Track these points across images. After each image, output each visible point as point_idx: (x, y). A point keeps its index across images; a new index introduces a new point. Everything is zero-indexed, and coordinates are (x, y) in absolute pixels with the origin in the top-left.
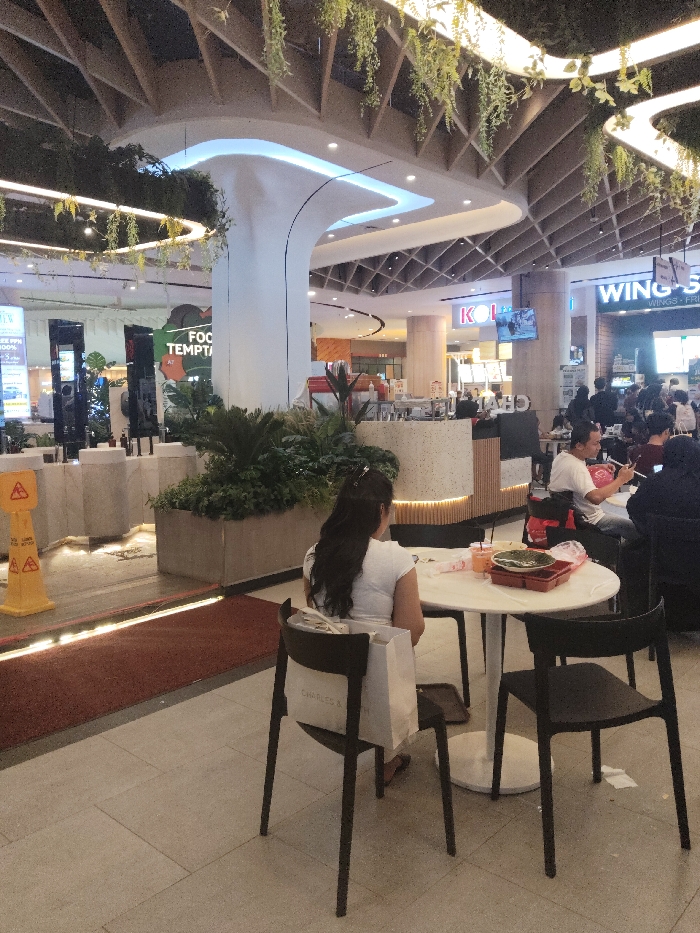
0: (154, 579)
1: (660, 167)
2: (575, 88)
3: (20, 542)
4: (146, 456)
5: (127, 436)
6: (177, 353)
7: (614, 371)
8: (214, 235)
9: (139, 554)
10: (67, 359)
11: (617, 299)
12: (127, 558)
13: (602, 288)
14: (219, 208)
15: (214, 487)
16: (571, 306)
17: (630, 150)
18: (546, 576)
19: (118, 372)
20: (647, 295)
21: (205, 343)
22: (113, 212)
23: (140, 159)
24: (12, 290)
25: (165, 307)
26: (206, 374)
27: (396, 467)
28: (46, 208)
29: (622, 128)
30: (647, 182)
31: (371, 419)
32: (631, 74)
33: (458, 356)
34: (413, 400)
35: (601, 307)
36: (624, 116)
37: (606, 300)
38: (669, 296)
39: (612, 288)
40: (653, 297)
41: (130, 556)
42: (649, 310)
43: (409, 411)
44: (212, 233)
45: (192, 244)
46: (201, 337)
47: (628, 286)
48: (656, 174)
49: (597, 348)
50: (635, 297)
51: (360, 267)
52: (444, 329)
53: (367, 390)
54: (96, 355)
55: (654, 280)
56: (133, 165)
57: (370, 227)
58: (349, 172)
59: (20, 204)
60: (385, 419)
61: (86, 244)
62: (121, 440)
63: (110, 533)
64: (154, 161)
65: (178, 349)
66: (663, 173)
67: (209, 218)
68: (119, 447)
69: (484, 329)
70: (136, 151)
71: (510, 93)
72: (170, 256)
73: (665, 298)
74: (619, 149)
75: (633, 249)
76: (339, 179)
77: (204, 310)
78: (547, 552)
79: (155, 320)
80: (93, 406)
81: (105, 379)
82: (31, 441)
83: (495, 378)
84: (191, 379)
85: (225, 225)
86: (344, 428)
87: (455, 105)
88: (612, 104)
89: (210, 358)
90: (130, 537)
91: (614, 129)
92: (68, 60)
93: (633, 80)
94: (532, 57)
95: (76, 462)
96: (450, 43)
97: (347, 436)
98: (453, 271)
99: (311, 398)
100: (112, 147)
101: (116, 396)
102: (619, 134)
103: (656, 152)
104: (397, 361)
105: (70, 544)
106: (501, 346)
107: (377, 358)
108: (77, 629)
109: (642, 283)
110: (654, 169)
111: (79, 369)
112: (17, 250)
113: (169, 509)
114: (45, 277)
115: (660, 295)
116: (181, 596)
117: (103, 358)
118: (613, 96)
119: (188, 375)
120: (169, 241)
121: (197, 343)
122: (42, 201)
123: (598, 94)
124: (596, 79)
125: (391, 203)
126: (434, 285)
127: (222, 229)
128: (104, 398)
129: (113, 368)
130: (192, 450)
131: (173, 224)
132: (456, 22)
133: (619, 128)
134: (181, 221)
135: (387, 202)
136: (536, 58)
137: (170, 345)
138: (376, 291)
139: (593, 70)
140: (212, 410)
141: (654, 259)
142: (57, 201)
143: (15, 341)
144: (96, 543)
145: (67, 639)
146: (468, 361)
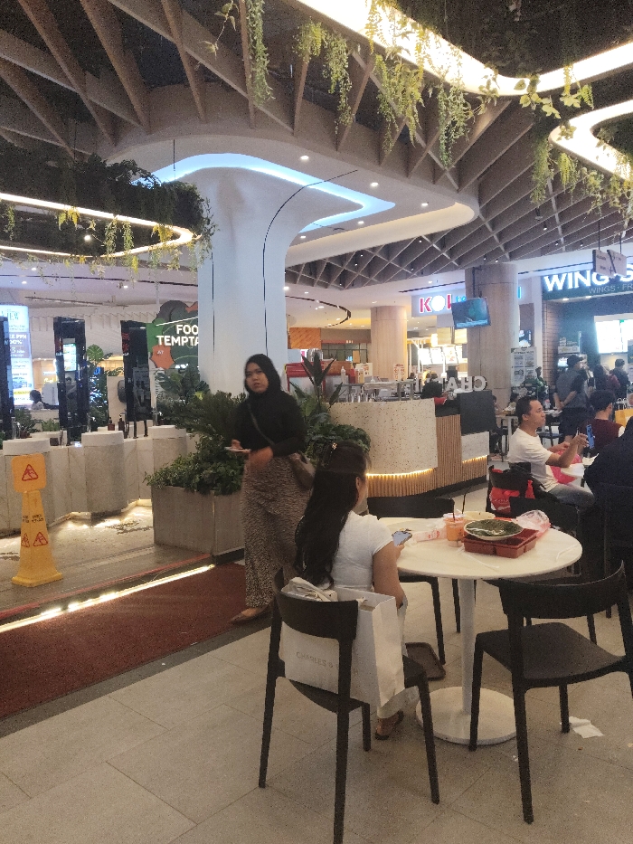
0: (152, 550)
1: (600, 171)
2: (524, 103)
3: (30, 519)
4: (141, 437)
5: (123, 420)
6: (167, 344)
7: (560, 352)
8: (201, 240)
9: (135, 527)
10: (70, 351)
11: (560, 287)
12: (126, 531)
13: (546, 279)
14: (205, 215)
15: (204, 465)
16: (519, 295)
17: (572, 156)
18: (515, 543)
19: (115, 362)
20: (587, 283)
21: (191, 334)
22: (110, 220)
23: (134, 174)
24: (16, 290)
25: (154, 302)
26: (193, 362)
27: (367, 443)
28: (50, 218)
29: (566, 138)
30: (588, 185)
31: (343, 400)
32: (574, 90)
33: (417, 341)
34: (381, 383)
35: (547, 296)
36: (567, 127)
37: (550, 289)
38: (607, 284)
39: (555, 278)
40: (593, 285)
41: (129, 529)
42: (590, 297)
43: (376, 392)
44: (199, 237)
45: (181, 247)
46: (187, 330)
47: (570, 275)
48: (596, 177)
49: (544, 332)
50: (577, 286)
51: (329, 266)
52: (405, 318)
53: (339, 374)
54: (95, 348)
55: (594, 270)
56: (128, 179)
57: (338, 228)
58: (321, 180)
59: (26, 215)
60: (356, 400)
61: (86, 249)
62: (119, 423)
63: (110, 508)
64: (147, 175)
65: (167, 340)
66: (603, 176)
67: (195, 225)
68: (116, 431)
69: (441, 317)
70: (129, 167)
71: (468, 110)
72: (161, 258)
73: (603, 286)
74: (564, 156)
75: (574, 243)
76: (311, 187)
77: (189, 305)
78: (513, 520)
79: (146, 315)
80: (92, 393)
81: (102, 369)
82: (37, 426)
83: (451, 360)
84: (177, 367)
85: (209, 230)
86: (319, 409)
87: (417, 121)
88: (558, 116)
89: (196, 348)
90: (128, 512)
91: (559, 139)
92: (70, 88)
93: (575, 96)
94: (486, 77)
95: (77, 445)
96: (413, 67)
97: (322, 416)
98: (412, 266)
99: (289, 383)
100: (109, 164)
101: (113, 384)
102: (564, 143)
103: (597, 158)
104: (363, 346)
105: (74, 519)
106: (458, 332)
107: (344, 345)
108: (83, 597)
109: (583, 273)
110: (595, 173)
111: (80, 361)
112: (24, 256)
113: (164, 486)
114: (49, 279)
115: (599, 283)
116: (176, 565)
117: (101, 350)
118: (558, 110)
119: (176, 363)
120: (160, 245)
121: (184, 335)
122: (46, 212)
123: (544, 109)
124: (542, 95)
125: (356, 207)
126: (395, 279)
127: (207, 235)
128: (102, 387)
129: (110, 358)
130: (183, 432)
131: (163, 229)
132: (419, 49)
133: (563, 138)
134: (170, 227)
135: (353, 207)
136: (490, 78)
137: (160, 337)
138: (344, 286)
139: (541, 88)
140: (200, 396)
141: (594, 252)
142: (59, 212)
143: (21, 336)
144: (97, 518)
145: (74, 607)
146: (427, 346)
